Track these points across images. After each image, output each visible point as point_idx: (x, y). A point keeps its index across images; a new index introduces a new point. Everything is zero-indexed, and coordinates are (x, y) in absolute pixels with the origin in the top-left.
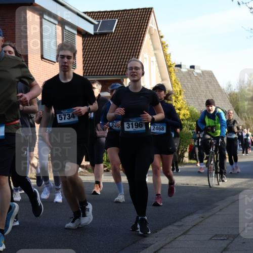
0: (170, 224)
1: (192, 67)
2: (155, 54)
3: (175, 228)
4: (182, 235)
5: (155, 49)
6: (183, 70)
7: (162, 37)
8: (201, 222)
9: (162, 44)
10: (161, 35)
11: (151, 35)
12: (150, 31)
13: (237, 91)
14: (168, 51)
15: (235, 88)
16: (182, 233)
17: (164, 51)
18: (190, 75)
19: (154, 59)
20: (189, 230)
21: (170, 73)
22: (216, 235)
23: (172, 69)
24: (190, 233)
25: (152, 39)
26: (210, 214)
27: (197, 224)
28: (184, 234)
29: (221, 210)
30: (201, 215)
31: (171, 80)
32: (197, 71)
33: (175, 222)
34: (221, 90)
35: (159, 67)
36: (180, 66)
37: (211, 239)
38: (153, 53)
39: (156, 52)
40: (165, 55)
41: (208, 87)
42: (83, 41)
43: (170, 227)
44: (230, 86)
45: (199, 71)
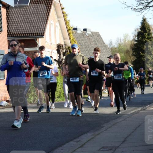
0: (71, 140)
1: (85, 30)
2: (59, 21)
3: (75, 143)
4: (80, 147)
5: (58, 17)
6: (79, 32)
7: (63, 9)
8: (93, 138)
9: (63, 13)
10: (63, 7)
11: (55, 7)
12: (54, 5)
13: (116, 46)
15: (115, 44)
17: (64, 18)
18: (83, 35)
19: (58, 24)
20: (84, 144)
21: (69, 34)
22: (103, 147)
23: (70, 31)
24: (85, 146)
25: (56, 10)
26: (99, 132)
27: (90, 140)
28: (81, 146)
29: (106, 130)
30: (92, 133)
31: (70, 39)
32: (88, 32)
33: (74, 139)
34: (105, 46)
35: (61, 30)
36: (76, 29)
37: (99, 150)
38: (57, 20)
39: (59, 19)
40: (66, 22)
41: (96, 44)
42: (7, 12)
43: (71, 142)
44: (111, 43)
45: (90, 33)
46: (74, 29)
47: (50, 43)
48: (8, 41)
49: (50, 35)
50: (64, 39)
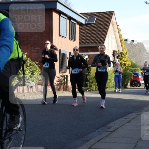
0: (121, 118)
1: (133, 41)
2: (115, 34)
3: (124, 119)
6: (128, 42)
7: (118, 26)
8: (137, 117)
9: (118, 29)
10: (118, 25)
11: (113, 25)
12: (112, 23)
14: (121, 33)
16: (127, 122)
17: (119, 32)
18: (132, 45)
19: (114, 36)
20: (131, 120)
21: (121, 43)
23: (122, 42)
24: (131, 122)
25: (113, 27)
27: (135, 118)
30: (136, 113)
31: (122, 47)
32: (135, 43)
33: (124, 116)
35: (116, 40)
36: (126, 40)
38: (113, 33)
39: (115, 33)
40: (120, 35)
41: (140, 51)
42: (80, 27)
43: (121, 119)
45: (136, 43)
46: (125, 40)
47: (108, 49)
48: (79, 47)
49: (108, 43)
50: (118, 47)
